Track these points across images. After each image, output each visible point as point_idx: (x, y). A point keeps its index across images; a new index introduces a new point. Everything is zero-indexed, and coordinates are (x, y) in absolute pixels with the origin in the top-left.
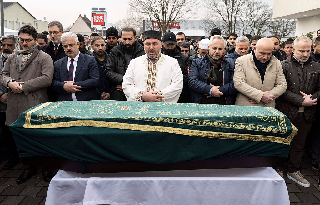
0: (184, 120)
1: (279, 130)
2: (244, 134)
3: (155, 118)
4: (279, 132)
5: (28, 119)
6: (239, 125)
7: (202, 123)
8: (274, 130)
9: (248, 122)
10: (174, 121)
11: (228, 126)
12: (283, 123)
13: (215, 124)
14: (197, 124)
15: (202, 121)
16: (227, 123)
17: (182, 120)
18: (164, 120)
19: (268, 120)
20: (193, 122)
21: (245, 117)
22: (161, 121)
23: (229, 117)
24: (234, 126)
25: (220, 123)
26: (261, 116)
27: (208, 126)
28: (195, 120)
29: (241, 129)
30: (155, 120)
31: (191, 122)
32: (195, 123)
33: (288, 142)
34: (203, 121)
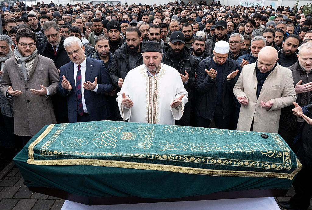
0: (188, 157)
1: (283, 167)
2: (248, 172)
3: (159, 155)
4: (283, 168)
5: (31, 153)
6: (244, 162)
7: (206, 160)
8: (278, 167)
9: (253, 159)
10: (178, 159)
11: (232, 164)
12: (288, 159)
13: (220, 161)
14: (201, 162)
15: (206, 158)
16: (232, 160)
17: (186, 157)
18: (167, 158)
19: (273, 156)
20: (196, 160)
21: (250, 153)
22: (165, 159)
23: (234, 153)
24: (238, 163)
25: (224, 160)
26: (267, 152)
27: (212, 163)
28: (199, 158)
29: (245, 167)
30: (158, 158)
31: (195, 159)
32: (199, 161)
33: (292, 177)
34: (208, 158)
